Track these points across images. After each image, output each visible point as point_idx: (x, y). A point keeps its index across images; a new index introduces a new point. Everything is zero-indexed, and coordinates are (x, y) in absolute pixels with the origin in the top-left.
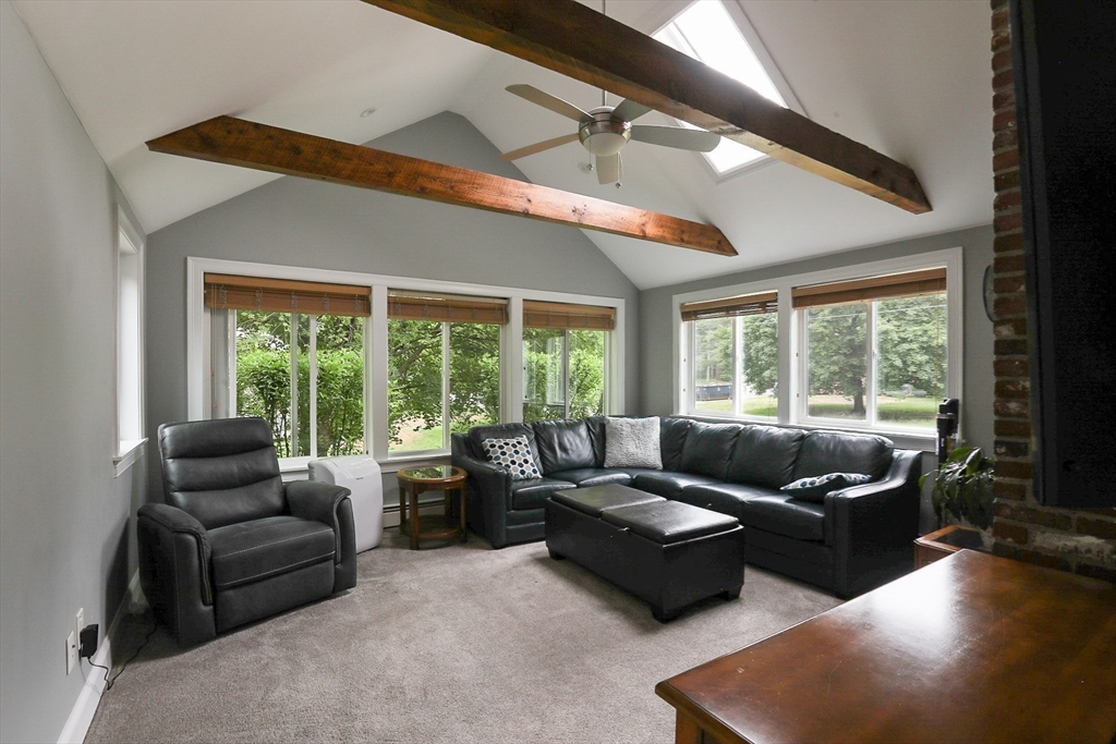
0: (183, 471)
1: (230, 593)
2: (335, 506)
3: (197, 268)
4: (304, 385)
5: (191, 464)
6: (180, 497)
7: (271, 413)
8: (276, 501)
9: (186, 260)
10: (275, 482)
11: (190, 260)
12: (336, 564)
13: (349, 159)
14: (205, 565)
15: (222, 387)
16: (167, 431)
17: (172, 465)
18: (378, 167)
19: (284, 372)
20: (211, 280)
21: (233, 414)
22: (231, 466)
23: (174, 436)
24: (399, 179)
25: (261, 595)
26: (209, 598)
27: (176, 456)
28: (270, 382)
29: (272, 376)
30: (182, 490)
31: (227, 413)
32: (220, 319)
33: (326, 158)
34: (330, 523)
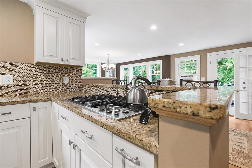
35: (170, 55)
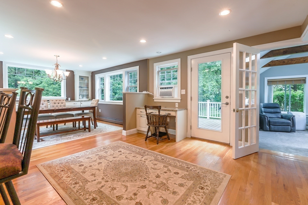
0: (264, 110)
1: (272, 126)
2: (291, 118)
3: (266, 79)
4: (287, 99)
5: (265, 109)
6: (264, 113)
7: (280, 104)
8: (280, 117)
9: (264, 78)
10: (280, 113)
11: (265, 78)
12: (291, 127)
13: (295, 60)
14: (268, 121)
15: (270, 98)
16: (262, 104)
17: (263, 109)
18: (302, 60)
19: (283, 96)
20: (269, 81)
21: (272, 102)
22: (272, 110)
23: (263, 105)
24: (306, 61)
25: (276, 128)
26: (268, 125)
27: (263, 108)
28: (280, 97)
29: (281, 97)
30: (264, 112)
31: (271, 102)
32: (270, 87)
33: (290, 62)
34: (290, 120)
35: (148, 59)
